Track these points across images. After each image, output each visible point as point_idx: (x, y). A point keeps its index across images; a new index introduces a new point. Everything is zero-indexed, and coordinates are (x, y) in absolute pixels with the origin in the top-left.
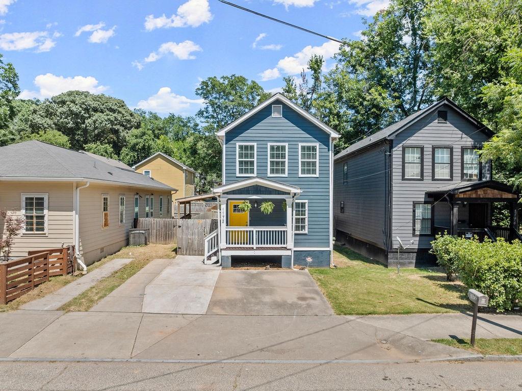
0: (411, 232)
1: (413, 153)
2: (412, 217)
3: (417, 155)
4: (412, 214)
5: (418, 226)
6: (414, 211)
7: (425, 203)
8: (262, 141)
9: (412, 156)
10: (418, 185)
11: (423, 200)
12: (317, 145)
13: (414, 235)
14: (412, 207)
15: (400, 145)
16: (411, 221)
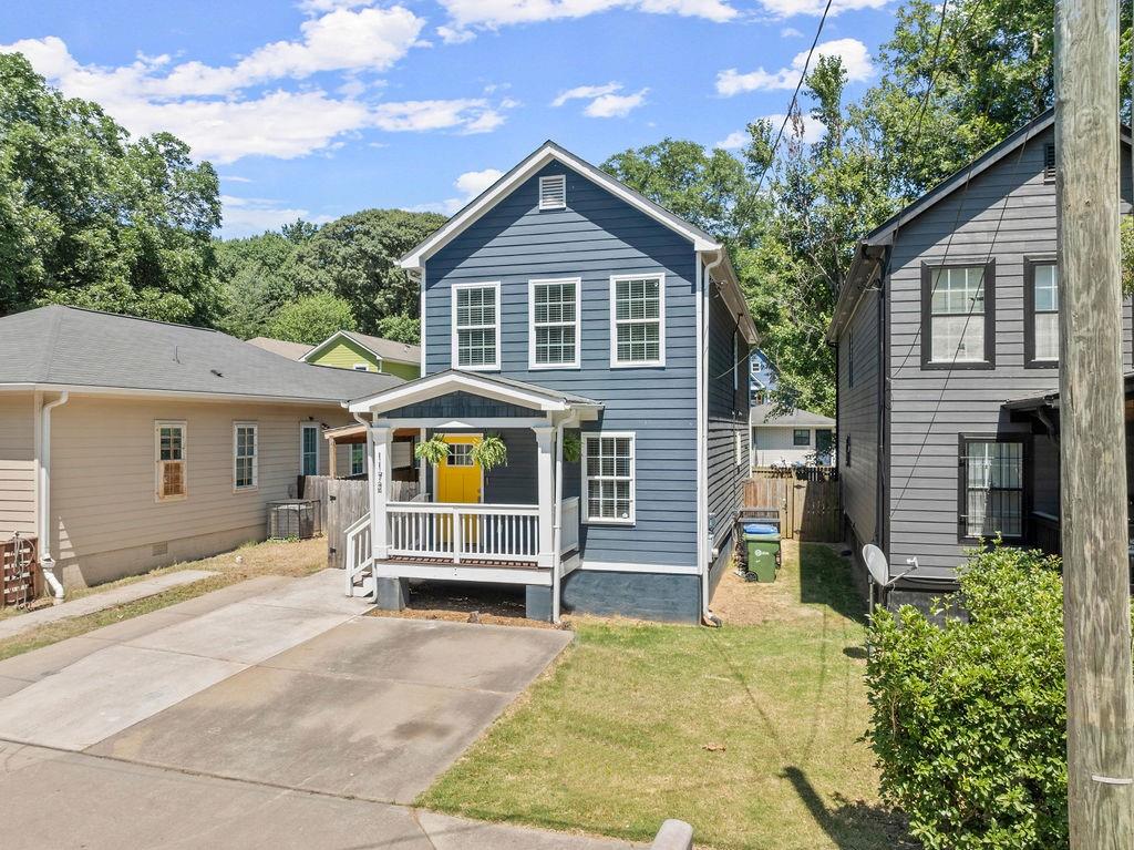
0: (954, 528)
1: (959, 283)
2: (955, 484)
3: (972, 290)
4: (954, 472)
5: (977, 511)
6: (963, 465)
7: (1002, 438)
8: (514, 278)
9: (958, 294)
10: (975, 384)
11: (994, 429)
12: (661, 276)
13: (962, 537)
14: (955, 450)
15: (916, 262)
16: (954, 495)
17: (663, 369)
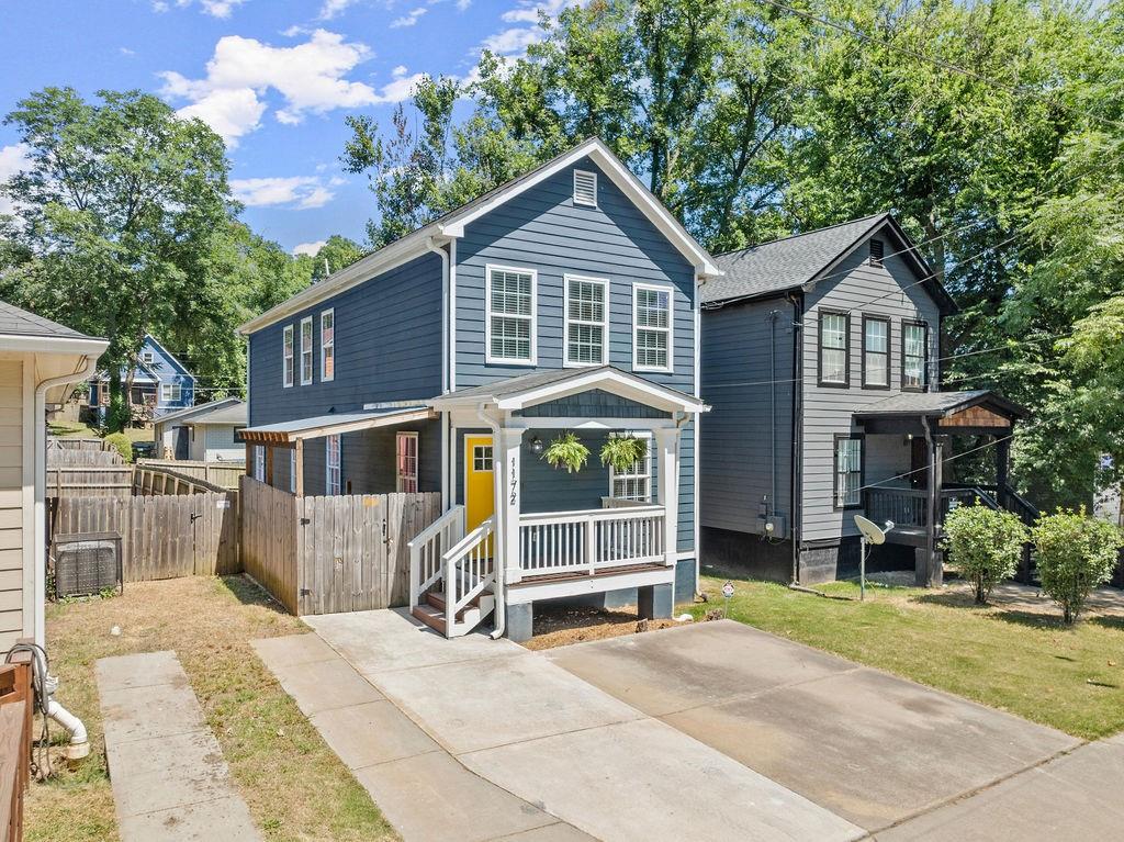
0: (831, 501)
1: (834, 328)
2: (831, 470)
3: (840, 332)
4: (831, 462)
5: (842, 489)
6: (836, 456)
7: (854, 436)
8: (550, 267)
9: (833, 334)
10: (837, 398)
11: (848, 430)
12: (670, 290)
13: (836, 509)
14: (831, 446)
15: (815, 307)
16: (831, 477)
17: (670, 375)
